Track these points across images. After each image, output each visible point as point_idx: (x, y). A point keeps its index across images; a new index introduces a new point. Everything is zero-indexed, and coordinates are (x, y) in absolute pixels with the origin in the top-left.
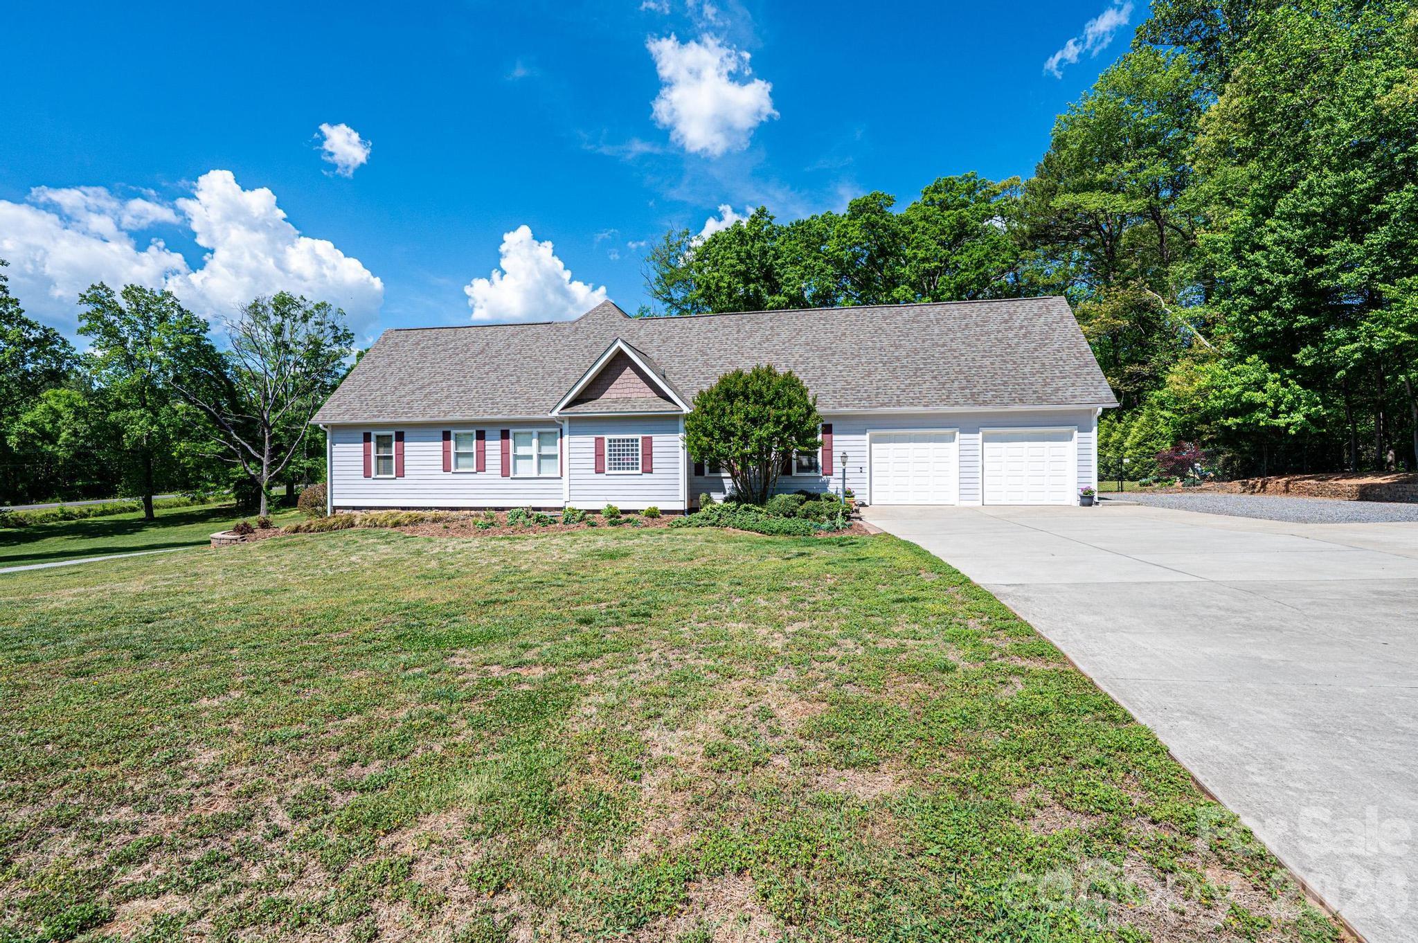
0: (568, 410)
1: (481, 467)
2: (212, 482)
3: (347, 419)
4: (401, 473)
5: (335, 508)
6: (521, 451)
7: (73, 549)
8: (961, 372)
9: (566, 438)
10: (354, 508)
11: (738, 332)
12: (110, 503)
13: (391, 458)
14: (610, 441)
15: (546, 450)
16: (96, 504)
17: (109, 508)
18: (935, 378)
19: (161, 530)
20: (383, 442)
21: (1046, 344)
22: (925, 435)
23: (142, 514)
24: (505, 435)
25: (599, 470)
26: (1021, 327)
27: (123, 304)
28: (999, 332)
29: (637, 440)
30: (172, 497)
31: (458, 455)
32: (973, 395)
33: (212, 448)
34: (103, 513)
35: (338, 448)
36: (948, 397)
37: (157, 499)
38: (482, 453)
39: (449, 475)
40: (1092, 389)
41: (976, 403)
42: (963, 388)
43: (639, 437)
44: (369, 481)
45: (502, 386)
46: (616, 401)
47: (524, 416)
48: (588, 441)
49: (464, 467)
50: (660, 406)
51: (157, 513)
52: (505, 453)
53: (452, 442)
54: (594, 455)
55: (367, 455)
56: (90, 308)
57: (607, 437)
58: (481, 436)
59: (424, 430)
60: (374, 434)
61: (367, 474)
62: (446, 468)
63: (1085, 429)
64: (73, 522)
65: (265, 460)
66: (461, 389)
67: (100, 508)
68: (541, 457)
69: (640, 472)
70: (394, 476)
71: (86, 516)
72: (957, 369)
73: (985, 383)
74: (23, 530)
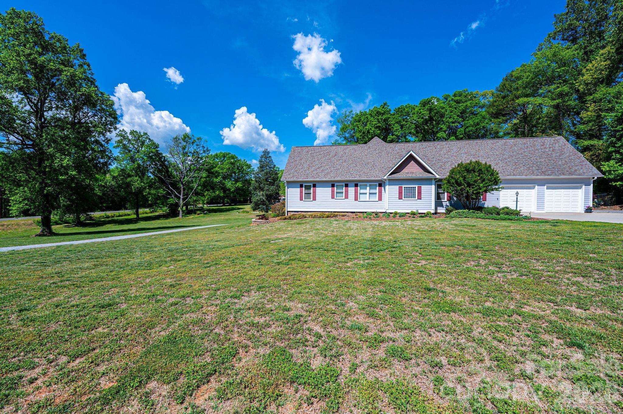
0: (390, 176)
1: (347, 197)
2: (161, 205)
3: (295, 179)
4: (314, 199)
5: (288, 212)
6: (362, 191)
7: (118, 229)
8: (533, 164)
9: (387, 187)
10: (295, 212)
11: (436, 148)
12: (122, 212)
13: (310, 193)
14: (404, 188)
15: (372, 191)
16: (117, 213)
17: (121, 214)
18: (524, 166)
19: (145, 222)
20: (307, 188)
21: (563, 154)
22: (523, 187)
23: (135, 216)
24: (356, 185)
25: (400, 198)
26: (550, 148)
27: (130, 137)
28: (542, 149)
29: (415, 187)
30: (147, 210)
31: (337, 193)
32: (543, 172)
33: (162, 192)
34: (119, 216)
35: (290, 189)
36: (533, 173)
37: (141, 211)
38: (347, 192)
39: (334, 200)
40: (590, 170)
41: (545, 175)
42: (537, 170)
43: (417, 186)
44: (302, 202)
45: (351, 168)
46: (408, 173)
47: (365, 178)
48: (396, 188)
49: (339, 197)
50: (427, 175)
51: (140, 216)
52: (356, 192)
53: (335, 188)
54: (398, 193)
55: (301, 192)
56: (119, 138)
57: (403, 186)
58: (347, 186)
59: (324, 184)
60: (304, 185)
61: (301, 199)
62: (333, 197)
63: (588, 184)
64: (110, 219)
65: (181, 197)
66: (335, 168)
67: (118, 214)
68: (370, 193)
69: (416, 199)
70: (312, 200)
71: (113, 217)
72: (532, 163)
73: (545, 168)
74: (94, 222)
